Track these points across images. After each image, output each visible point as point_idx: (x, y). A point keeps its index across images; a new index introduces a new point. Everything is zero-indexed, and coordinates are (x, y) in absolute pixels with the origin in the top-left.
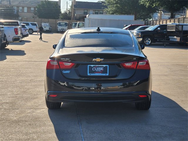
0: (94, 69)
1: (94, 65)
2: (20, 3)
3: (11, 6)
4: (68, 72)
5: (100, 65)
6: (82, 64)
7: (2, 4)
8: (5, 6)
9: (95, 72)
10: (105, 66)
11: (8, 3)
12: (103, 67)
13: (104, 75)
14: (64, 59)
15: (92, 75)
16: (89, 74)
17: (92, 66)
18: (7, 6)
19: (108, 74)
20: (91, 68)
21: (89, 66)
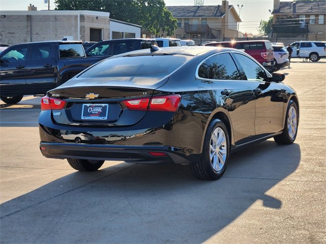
0: (90, 110)
1: (91, 105)
2: (312, 9)
3: (295, 16)
4: (58, 114)
5: (97, 105)
6: (77, 103)
7: (282, 13)
8: (286, 15)
9: (91, 114)
10: (104, 105)
11: (292, 10)
12: (101, 106)
13: (101, 118)
14: (55, 95)
15: (87, 118)
16: (83, 118)
17: (88, 105)
18: (288, 16)
19: (106, 118)
20: (86, 108)
21: (84, 105)
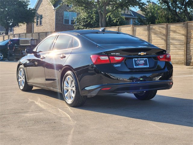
0: (138, 62)
4: (119, 65)
5: (141, 59)
10: (145, 59)
13: (145, 67)
14: (115, 54)
15: (138, 67)
16: (135, 67)
17: (136, 59)
19: (148, 66)
20: (135, 61)
21: (134, 59)
